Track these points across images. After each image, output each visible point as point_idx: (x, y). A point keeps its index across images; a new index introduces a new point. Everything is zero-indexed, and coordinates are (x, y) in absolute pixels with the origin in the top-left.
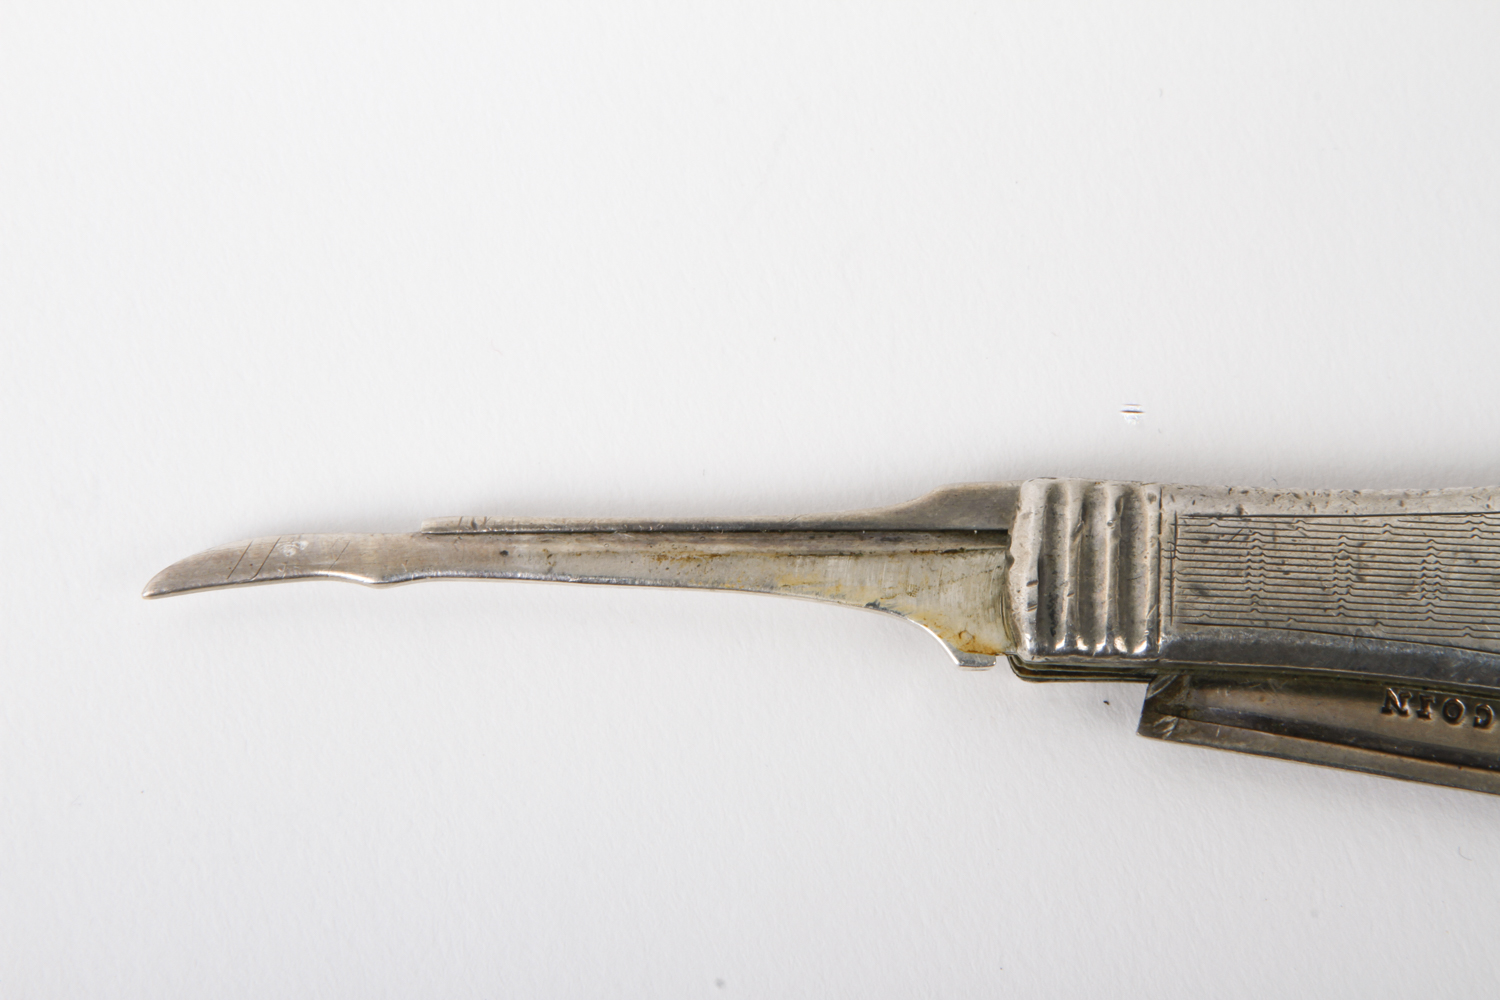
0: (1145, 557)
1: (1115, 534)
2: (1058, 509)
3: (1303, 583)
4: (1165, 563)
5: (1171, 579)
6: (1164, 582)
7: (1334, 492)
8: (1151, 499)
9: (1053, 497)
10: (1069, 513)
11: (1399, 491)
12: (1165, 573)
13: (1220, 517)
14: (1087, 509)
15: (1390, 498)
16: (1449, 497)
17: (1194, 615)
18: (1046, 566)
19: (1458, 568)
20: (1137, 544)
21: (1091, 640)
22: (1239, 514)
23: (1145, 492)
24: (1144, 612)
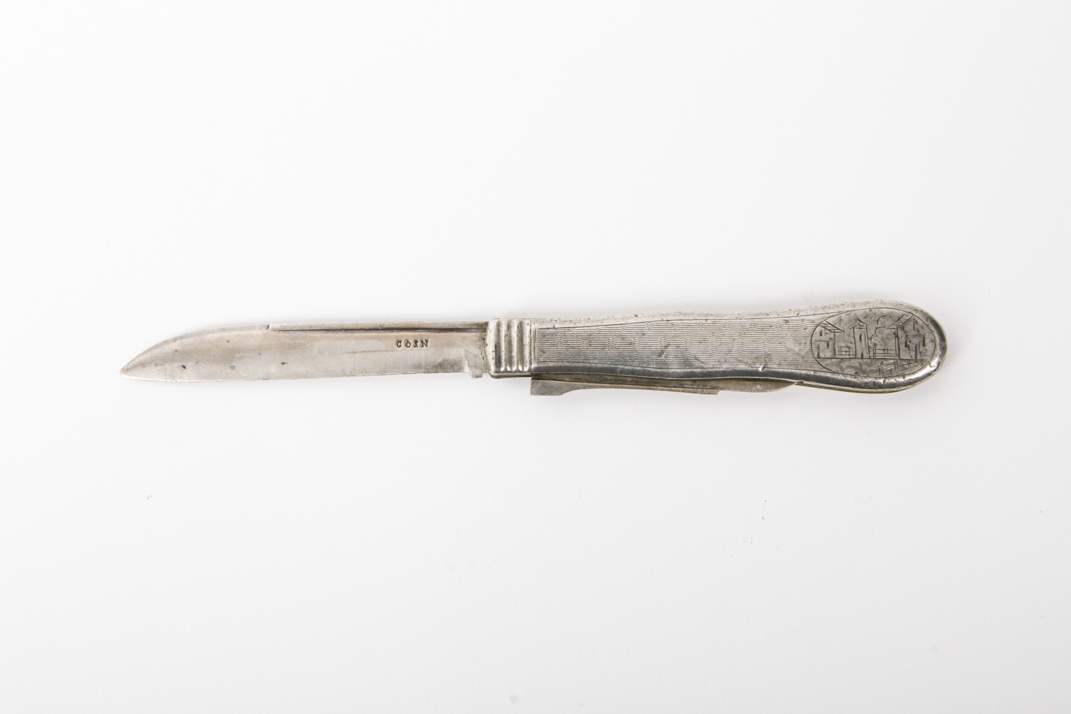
0: (527, 340)
1: (517, 336)
2: (501, 329)
3: (574, 348)
4: (533, 343)
5: (534, 348)
6: (532, 350)
7: (582, 319)
8: (528, 324)
9: (499, 325)
10: (504, 329)
11: (601, 318)
12: (532, 347)
13: (548, 329)
14: (509, 327)
15: (598, 321)
16: (616, 319)
17: (542, 359)
18: (497, 347)
19: (619, 341)
20: (524, 338)
21: (511, 366)
22: (554, 328)
23: (526, 322)
24: (527, 359)
